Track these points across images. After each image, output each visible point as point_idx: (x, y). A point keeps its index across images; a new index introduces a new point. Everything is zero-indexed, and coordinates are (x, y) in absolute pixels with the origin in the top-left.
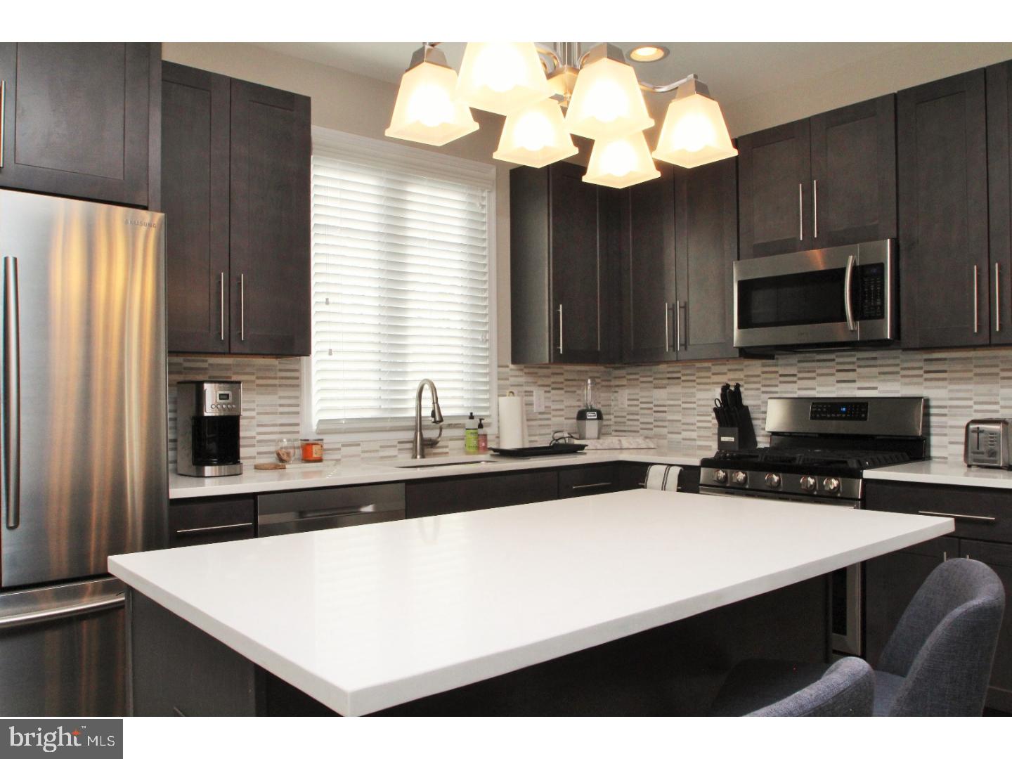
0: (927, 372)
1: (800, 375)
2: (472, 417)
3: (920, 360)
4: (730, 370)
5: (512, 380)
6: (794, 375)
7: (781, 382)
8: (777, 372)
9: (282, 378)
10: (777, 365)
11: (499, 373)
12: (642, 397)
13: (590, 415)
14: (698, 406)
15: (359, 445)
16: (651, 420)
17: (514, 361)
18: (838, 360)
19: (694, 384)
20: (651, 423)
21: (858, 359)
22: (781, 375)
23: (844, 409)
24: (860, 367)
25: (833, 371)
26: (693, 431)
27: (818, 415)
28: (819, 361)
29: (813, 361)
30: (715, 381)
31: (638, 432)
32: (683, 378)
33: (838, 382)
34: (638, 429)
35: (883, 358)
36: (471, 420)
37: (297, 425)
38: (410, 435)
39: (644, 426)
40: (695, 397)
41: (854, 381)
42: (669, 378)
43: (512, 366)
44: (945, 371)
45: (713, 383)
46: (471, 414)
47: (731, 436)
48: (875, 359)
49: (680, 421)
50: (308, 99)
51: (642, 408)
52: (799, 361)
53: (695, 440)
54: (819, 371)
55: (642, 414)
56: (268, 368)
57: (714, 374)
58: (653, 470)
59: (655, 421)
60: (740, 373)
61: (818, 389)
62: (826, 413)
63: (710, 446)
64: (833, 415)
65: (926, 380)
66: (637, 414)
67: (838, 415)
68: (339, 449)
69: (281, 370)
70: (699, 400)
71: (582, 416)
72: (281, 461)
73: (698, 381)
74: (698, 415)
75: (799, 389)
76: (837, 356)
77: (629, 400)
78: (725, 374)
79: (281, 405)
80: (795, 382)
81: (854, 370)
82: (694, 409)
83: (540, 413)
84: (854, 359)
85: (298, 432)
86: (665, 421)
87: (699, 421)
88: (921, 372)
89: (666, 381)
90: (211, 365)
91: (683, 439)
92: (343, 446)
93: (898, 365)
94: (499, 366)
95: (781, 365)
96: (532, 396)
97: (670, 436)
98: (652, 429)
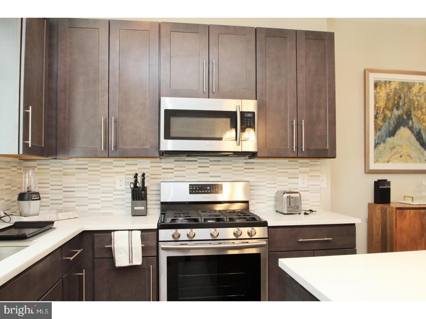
0: (245, 169)
1: (175, 169)
3: (242, 163)
4: (127, 164)
6: (173, 169)
7: (163, 173)
8: (161, 167)
10: (161, 163)
12: (52, 181)
14: (102, 187)
16: (62, 198)
18: (199, 161)
19: (99, 173)
20: (61, 200)
21: (210, 161)
22: (163, 169)
23: (209, 188)
24: (211, 165)
25: (196, 167)
26: (99, 203)
27: (194, 192)
28: (187, 161)
29: (184, 161)
30: (115, 171)
31: (49, 206)
32: (89, 169)
33: (199, 173)
34: (49, 204)
35: (223, 161)
39: (52, 202)
40: (100, 181)
41: (208, 173)
42: (77, 169)
44: (254, 169)
45: (114, 173)
47: (141, 206)
48: (220, 161)
49: (87, 197)
51: (51, 189)
52: (175, 161)
53: (99, 209)
54: (187, 167)
55: (51, 194)
57: (114, 167)
59: (64, 198)
61: (187, 176)
62: (197, 190)
63: (112, 213)
64: (203, 191)
65: (245, 172)
66: (48, 194)
67: (206, 191)
70: (104, 183)
73: (102, 171)
74: (102, 193)
75: (175, 177)
76: (198, 159)
77: (39, 183)
78: (124, 167)
80: (173, 173)
81: (208, 167)
82: (99, 189)
84: (208, 161)
86: (74, 198)
87: (102, 197)
88: (243, 169)
89: (75, 171)
91: (89, 209)
93: (231, 165)
95: (164, 163)
97: (78, 207)
98: (61, 204)
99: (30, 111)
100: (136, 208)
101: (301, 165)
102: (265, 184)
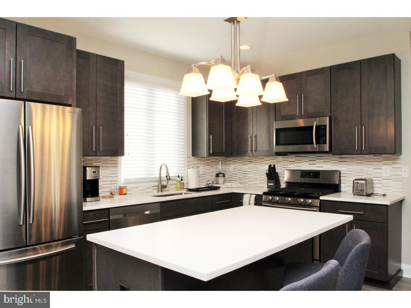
0: (340, 162)
1: (296, 162)
2: (179, 177)
3: (337, 158)
4: (271, 159)
5: (192, 162)
6: (294, 162)
7: (289, 164)
8: (288, 160)
9: (111, 164)
10: (288, 158)
11: (188, 160)
12: (239, 168)
13: (220, 175)
14: (259, 172)
15: (138, 188)
16: (242, 177)
17: (193, 156)
18: (309, 157)
19: (258, 164)
20: (242, 178)
21: (317, 156)
22: (289, 162)
23: (312, 174)
24: (317, 159)
25: (308, 160)
26: (258, 181)
27: (303, 176)
28: (303, 157)
29: (301, 157)
30: (265, 163)
31: (237, 181)
32: (254, 162)
33: (309, 164)
34: (237, 180)
35: (325, 156)
36: (179, 178)
37: (117, 181)
38: (157, 184)
39: (239, 179)
40: (258, 168)
41: (315, 164)
42: (249, 161)
43: (192, 157)
44: (346, 162)
45: (265, 164)
46: (178, 175)
47: (272, 183)
48: (322, 156)
49: (252, 177)
50: (123, 62)
51: (238, 172)
52: (296, 157)
53: (258, 184)
54: (303, 160)
55: (238, 174)
56: (106, 160)
57: (265, 160)
58: (245, 196)
59: (243, 177)
60: (275, 160)
61: (302, 167)
62: (305, 175)
63: (264, 186)
64: (308, 176)
65: (340, 164)
66: (237, 174)
67: (310, 176)
68: (131, 189)
69: (111, 161)
70: (261, 169)
71: (217, 175)
72: (112, 194)
73: (259, 163)
74: (259, 175)
75: (296, 166)
76: (309, 155)
77: (233, 169)
78: (269, 160)
79: (111, 174)
80: (294, 164)
81: (315, 160)
82: (258, 173)
83: (202, 174)
84: (315, 157)
85: (117, 184)
86: (247, 177)
87: (259, 177)
88: (338, 162)
89: (248, 163)
90: (86, 159)
91: (254, 184)
92: (133, 188)
93: (330, 159)
94: (188, 158)
95: (289, 158)
96: (199, 168)
97: (249, 182)
98: (242, 180)
99: (211, 138)
100: (269, 184)
101: (385, 159)
102: (354, 173)
